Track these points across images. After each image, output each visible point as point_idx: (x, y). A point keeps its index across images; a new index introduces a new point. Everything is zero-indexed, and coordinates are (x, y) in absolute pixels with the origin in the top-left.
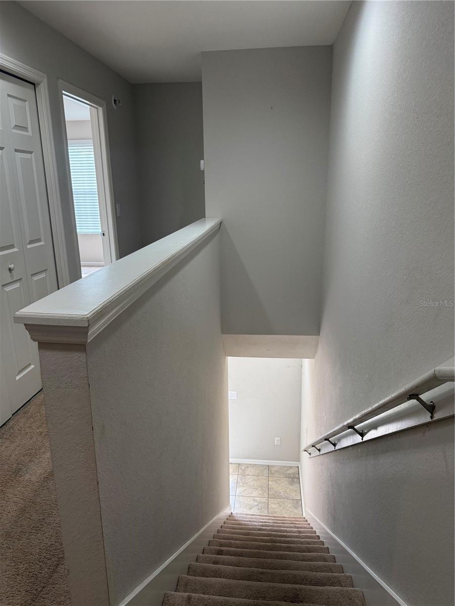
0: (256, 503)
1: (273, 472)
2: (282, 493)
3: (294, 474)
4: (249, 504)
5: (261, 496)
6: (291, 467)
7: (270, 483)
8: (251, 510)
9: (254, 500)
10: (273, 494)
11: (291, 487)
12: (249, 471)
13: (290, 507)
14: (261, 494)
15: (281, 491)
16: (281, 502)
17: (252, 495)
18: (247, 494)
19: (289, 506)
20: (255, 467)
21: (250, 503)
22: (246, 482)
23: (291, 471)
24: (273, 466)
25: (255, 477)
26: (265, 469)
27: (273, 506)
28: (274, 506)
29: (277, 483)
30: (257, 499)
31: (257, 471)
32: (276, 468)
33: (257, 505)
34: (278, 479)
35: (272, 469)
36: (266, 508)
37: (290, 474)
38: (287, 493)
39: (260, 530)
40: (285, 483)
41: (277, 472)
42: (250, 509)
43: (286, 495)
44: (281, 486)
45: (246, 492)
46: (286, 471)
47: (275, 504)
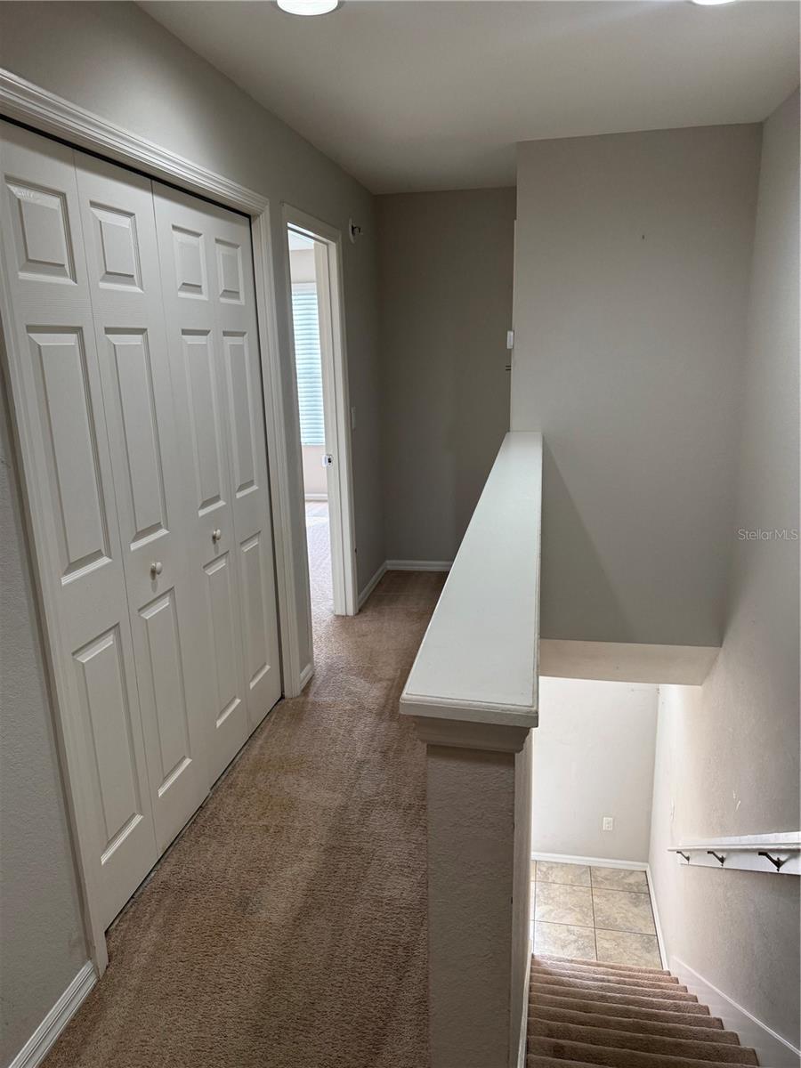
0: (573, 938)
1: (600, 879)
2: (619, 920)
3: (638, 884)
4: (560, 939)
5: (581, 924)
6: (632, 872)
7: (596, 900)
8: (565, 950)
9: (568, 931)
10: (603, 922)
11: (635, 910)
12: (556, 876)
13: (636, 949)
14: (580, 921)
15: (616, 915)
16: (620, 937)
17: (564, 921)
18: (555, 918)
19: (634, 946)
20: (564, 869)
21: (561, 936)
22: (552, 895)
23: (632, 880)
24: (598, 869)
25: (568, 888)
26: (583, 873)
27: (605, 944)
28: (607, 945)
29: (608, 900)
30: (576, 929)
31: (570, 877)
32: (603, 873)
33: (575, 941)
34: (609, 894)
35: (598, 873)
36: (591, 947)
37: (630, 884)
38: (629, 922)
39: (603, 998)
40: (623, 902)
41: (607, 879)
42: (563, 947)
43: (628, 924)
44: (617, 907)
45: (553, 914)
46: (623, 878)
47: (607, 940)
